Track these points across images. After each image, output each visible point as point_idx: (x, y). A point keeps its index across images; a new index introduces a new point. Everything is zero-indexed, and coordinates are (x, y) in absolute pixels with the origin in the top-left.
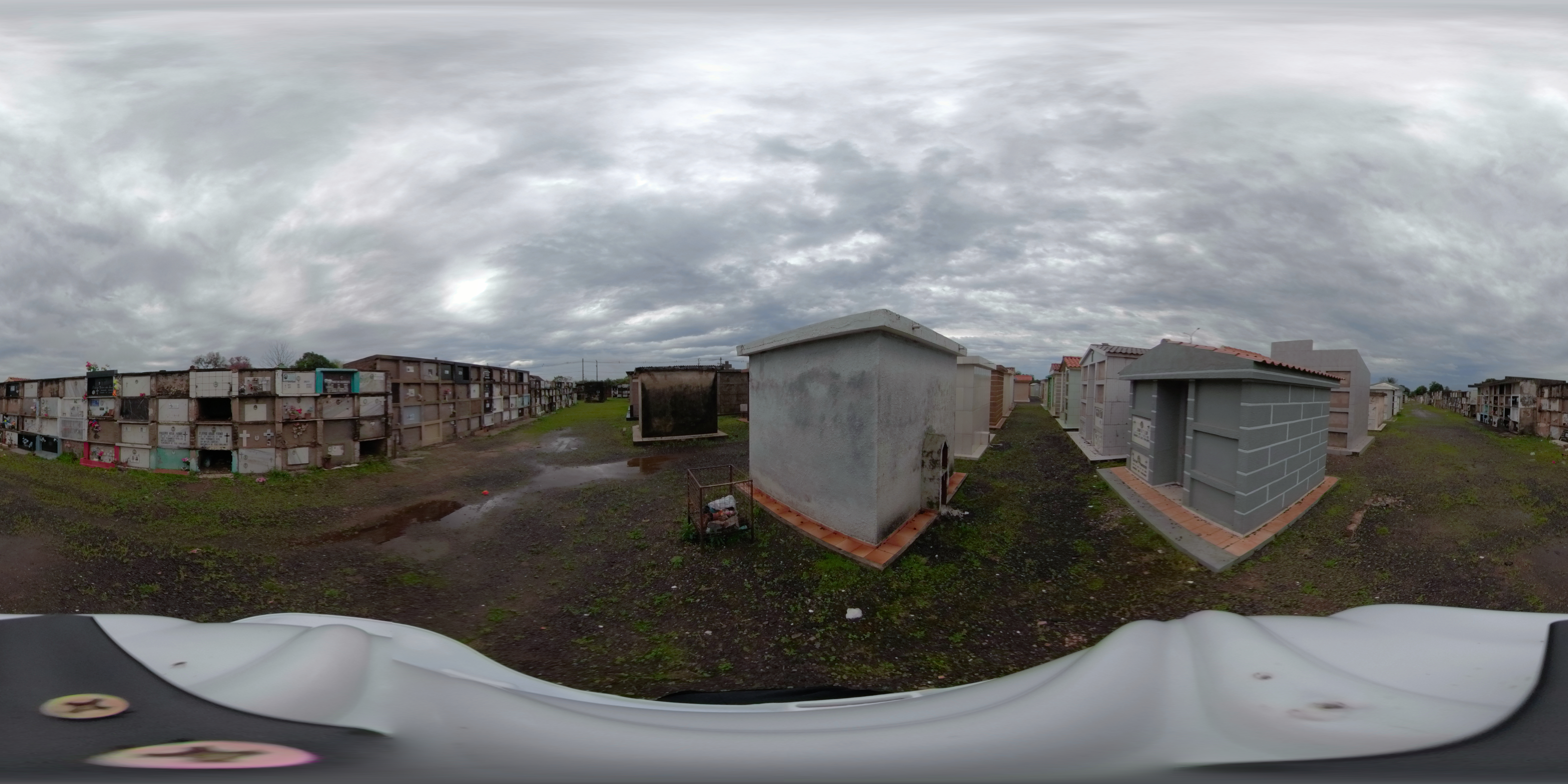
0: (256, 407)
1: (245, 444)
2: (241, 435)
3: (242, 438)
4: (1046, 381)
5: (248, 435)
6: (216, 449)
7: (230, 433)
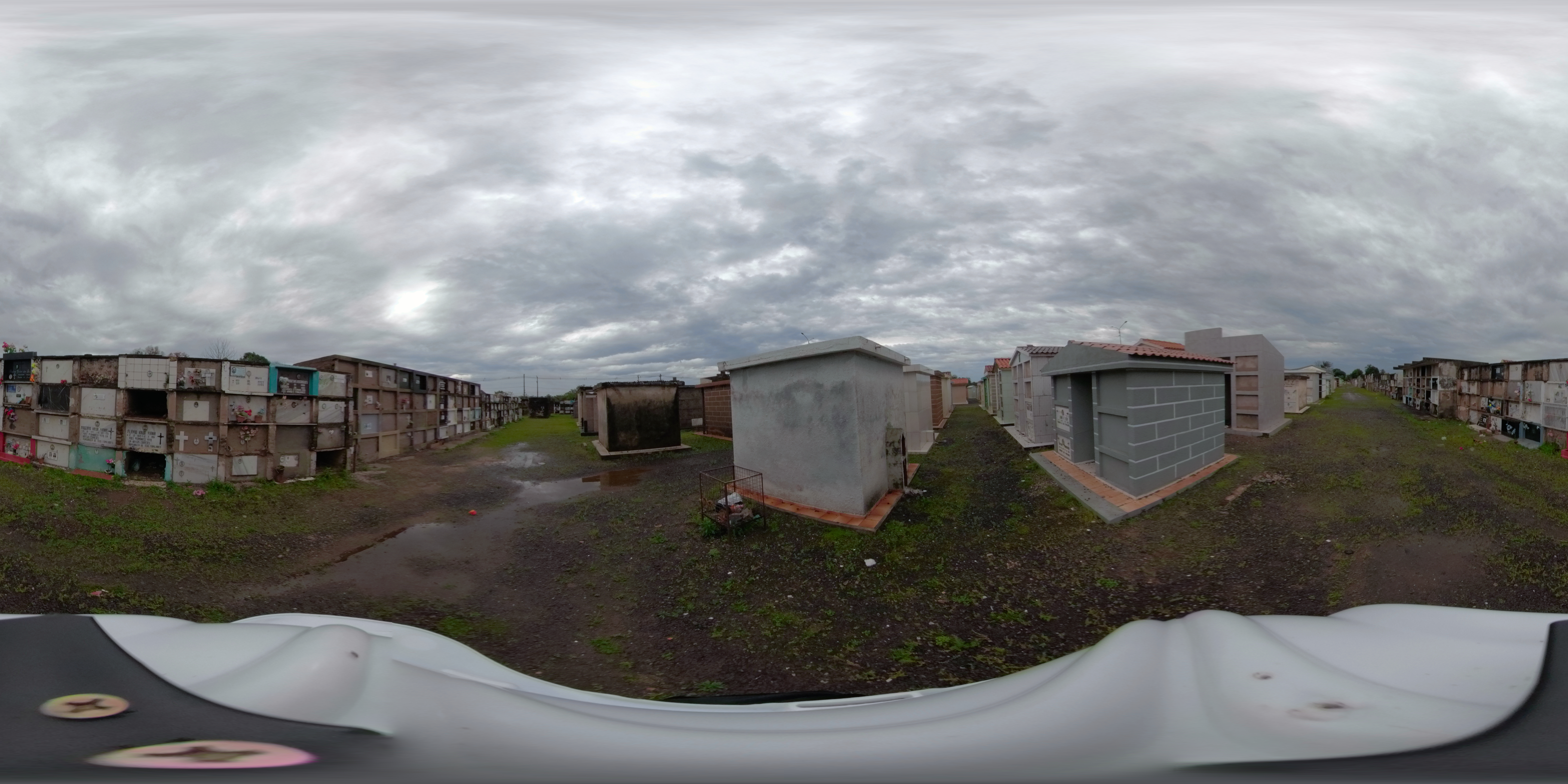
0: (196, 404)
1: (181, 448)
2: (177, 437)
3: (178, 440)
4: (981, 382)
5: (186, 438)
6: (146, 452)
7: (164, 434)
